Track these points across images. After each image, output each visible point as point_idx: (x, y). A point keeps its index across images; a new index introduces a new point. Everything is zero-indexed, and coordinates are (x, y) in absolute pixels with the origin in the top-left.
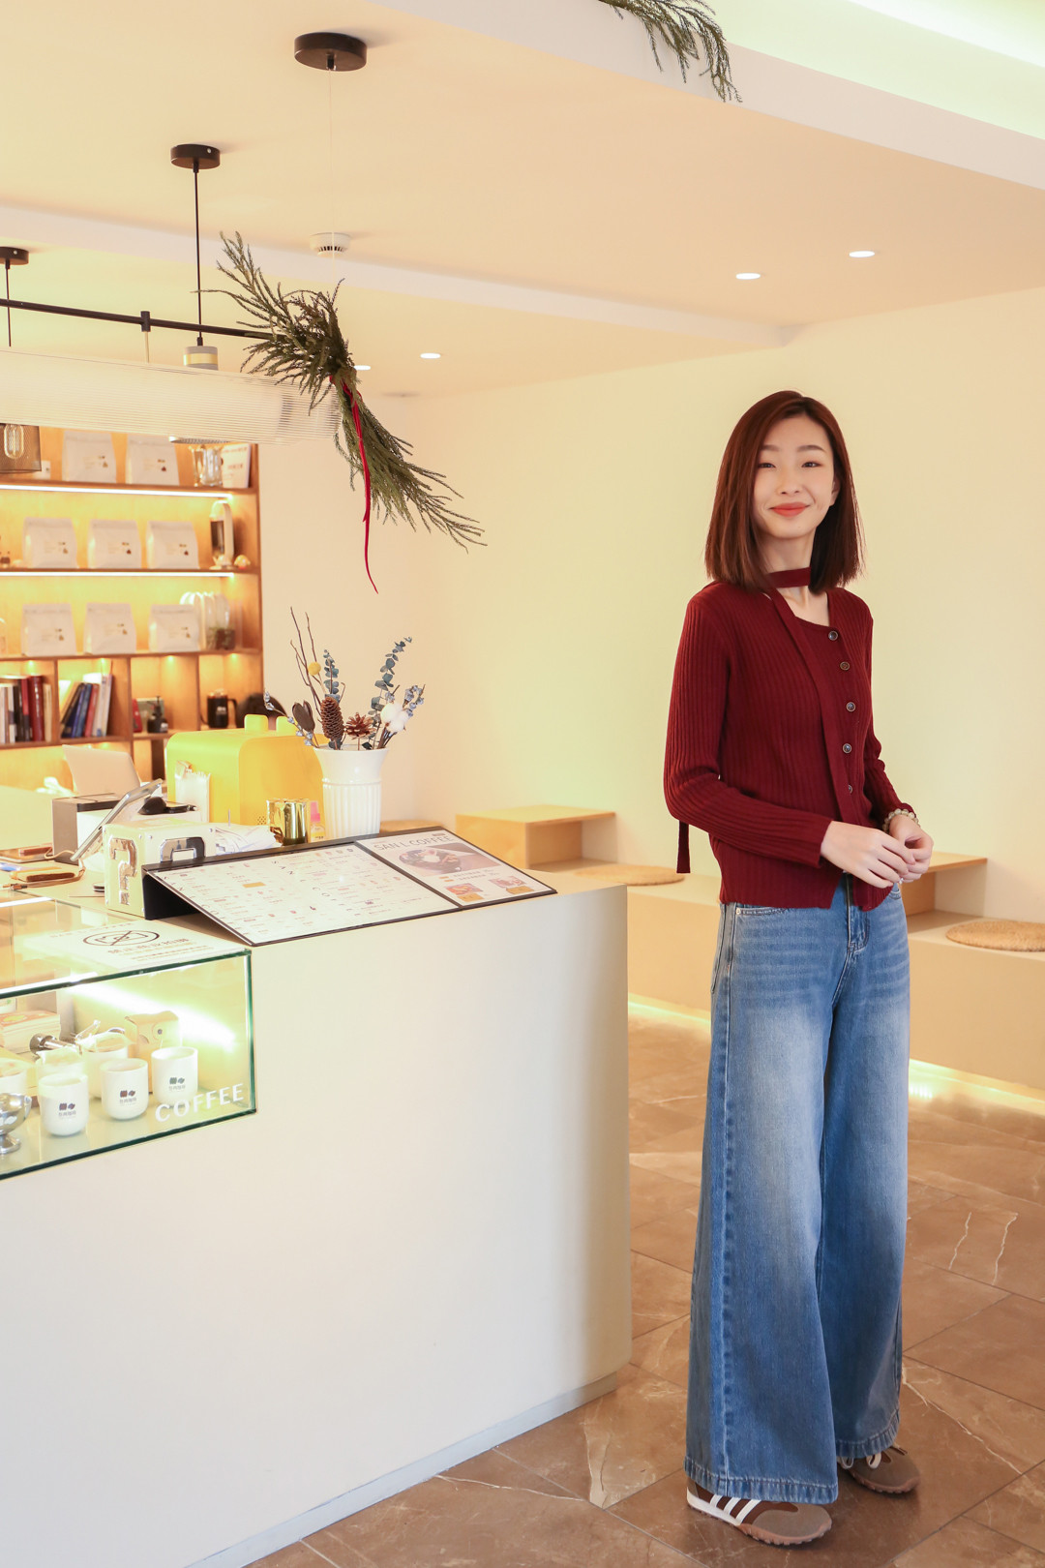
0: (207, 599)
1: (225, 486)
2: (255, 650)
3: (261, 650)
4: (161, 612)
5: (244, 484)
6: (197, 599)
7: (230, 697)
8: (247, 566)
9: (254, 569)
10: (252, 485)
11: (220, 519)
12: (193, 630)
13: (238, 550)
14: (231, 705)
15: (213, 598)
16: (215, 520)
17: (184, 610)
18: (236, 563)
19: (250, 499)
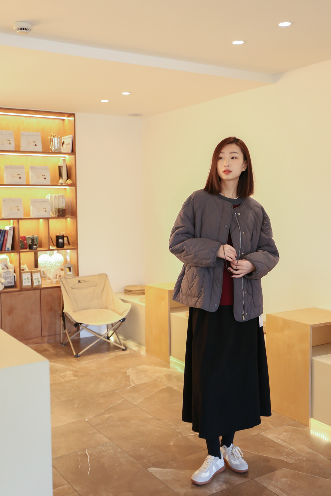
0: (55, 197)
1: (62, 152)
2: (75, 217)
3: (76, 217)
4: (35, 202)
5: (70, 151)
6: (51, 197)
7: (65, 235)
8: (71, 184)
9: (74, 185)
10: (73, 151)
11: (61, 165)
12: (49, 208)
13: (68, 177)
14: (65, 239)
15: (57, 196)
16: (60, 165)
17: (46, 201)
18: (67, 182)
19: (73, 157)
